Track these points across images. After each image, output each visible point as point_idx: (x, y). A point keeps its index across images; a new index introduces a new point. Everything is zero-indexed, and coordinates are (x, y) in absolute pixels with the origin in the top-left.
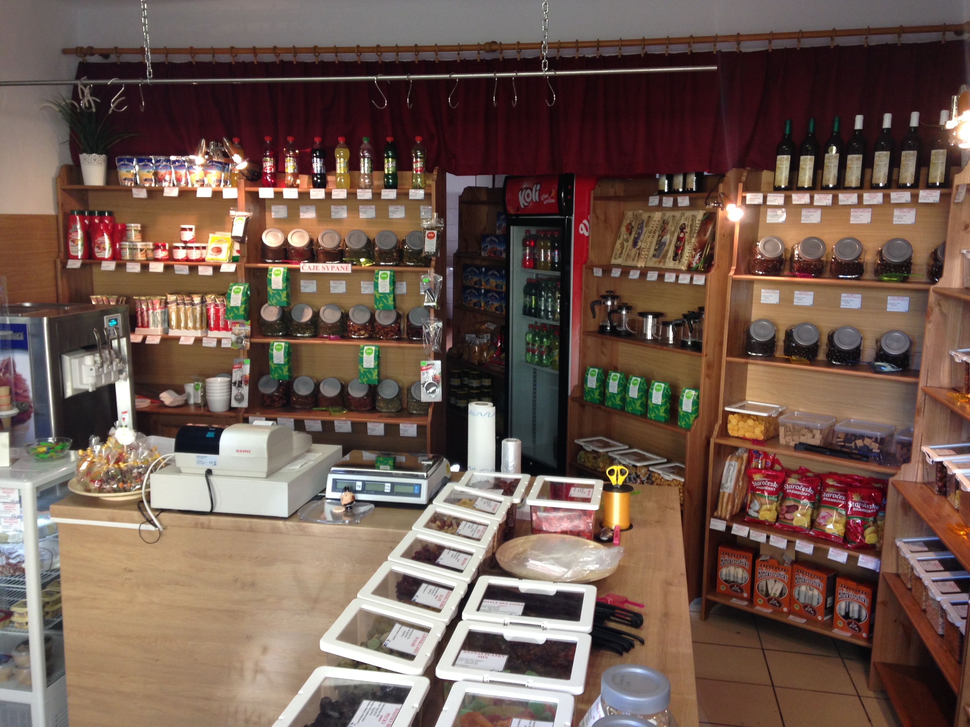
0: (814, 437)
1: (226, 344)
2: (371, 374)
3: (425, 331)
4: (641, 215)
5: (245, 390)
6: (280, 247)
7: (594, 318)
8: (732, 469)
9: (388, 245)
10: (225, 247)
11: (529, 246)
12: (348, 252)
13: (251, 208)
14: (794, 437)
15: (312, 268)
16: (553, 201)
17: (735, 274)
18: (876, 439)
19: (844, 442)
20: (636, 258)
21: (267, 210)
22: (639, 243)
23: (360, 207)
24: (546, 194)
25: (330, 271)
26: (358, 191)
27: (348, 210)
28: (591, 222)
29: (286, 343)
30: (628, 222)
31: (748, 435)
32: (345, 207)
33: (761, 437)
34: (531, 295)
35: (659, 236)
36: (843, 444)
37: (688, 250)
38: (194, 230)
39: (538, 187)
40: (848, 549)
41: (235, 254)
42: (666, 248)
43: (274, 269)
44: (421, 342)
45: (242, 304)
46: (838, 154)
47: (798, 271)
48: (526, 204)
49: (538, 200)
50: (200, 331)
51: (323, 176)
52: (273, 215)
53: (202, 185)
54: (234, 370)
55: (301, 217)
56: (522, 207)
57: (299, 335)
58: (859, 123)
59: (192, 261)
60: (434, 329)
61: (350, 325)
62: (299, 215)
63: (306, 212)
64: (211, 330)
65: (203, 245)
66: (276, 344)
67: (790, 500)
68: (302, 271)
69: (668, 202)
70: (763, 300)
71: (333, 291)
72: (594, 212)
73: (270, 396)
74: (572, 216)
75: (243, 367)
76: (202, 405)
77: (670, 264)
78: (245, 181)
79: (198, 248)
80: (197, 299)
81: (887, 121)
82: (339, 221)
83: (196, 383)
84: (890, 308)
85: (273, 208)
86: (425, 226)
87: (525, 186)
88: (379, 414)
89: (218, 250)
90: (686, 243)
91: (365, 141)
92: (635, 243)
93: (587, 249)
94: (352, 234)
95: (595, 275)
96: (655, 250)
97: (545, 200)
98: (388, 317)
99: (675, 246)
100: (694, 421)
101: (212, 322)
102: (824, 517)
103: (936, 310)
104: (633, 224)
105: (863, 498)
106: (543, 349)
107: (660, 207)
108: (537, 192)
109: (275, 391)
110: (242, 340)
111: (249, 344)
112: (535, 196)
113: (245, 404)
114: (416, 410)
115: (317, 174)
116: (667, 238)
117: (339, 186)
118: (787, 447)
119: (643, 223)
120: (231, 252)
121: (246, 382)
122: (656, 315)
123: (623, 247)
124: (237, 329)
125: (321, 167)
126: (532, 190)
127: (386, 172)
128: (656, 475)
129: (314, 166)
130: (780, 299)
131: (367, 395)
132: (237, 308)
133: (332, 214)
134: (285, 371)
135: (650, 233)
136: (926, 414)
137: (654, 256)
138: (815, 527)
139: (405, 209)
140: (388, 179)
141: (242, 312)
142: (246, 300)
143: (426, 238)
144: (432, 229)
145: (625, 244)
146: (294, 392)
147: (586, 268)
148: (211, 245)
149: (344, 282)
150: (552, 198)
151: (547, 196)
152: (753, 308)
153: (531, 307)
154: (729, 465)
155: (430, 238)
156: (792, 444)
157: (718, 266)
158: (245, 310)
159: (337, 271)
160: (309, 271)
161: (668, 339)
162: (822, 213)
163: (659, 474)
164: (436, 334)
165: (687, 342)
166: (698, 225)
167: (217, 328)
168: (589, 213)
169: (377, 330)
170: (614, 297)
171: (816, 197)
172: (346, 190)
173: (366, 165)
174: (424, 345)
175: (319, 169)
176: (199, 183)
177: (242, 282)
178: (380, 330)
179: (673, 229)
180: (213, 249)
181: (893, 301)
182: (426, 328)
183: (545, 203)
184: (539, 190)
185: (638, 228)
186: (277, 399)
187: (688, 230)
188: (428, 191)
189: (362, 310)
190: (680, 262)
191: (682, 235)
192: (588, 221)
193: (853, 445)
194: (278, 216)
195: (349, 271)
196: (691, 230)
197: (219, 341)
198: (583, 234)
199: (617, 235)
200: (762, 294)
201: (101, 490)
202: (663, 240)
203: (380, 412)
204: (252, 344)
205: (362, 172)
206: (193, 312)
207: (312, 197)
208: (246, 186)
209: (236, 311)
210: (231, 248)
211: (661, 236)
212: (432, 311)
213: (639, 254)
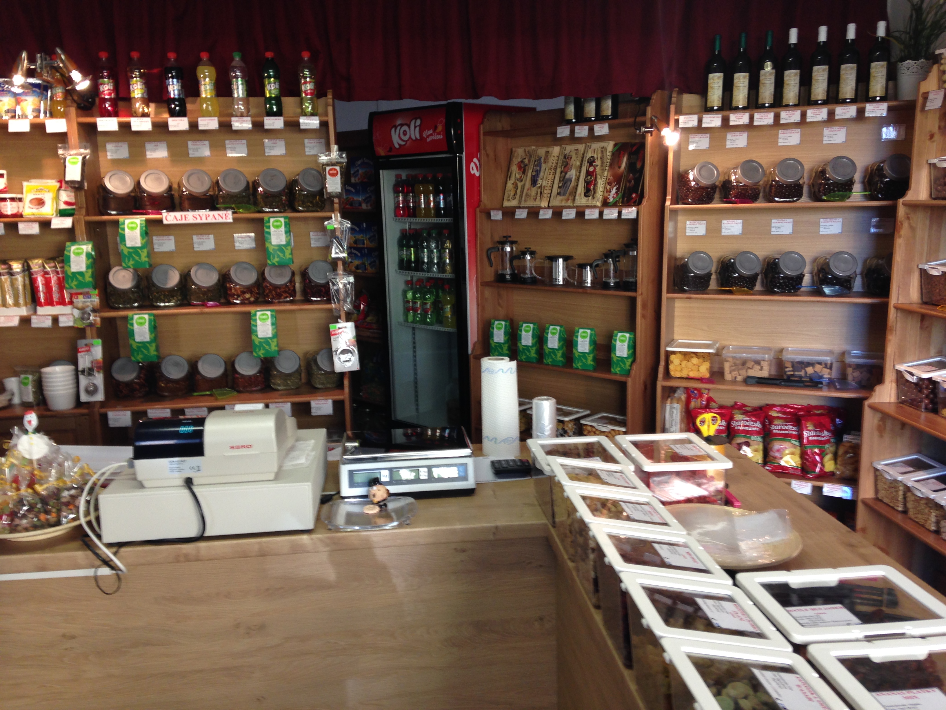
0: (761, 369)
1: (65, 322)
2: (269, 345)
3: (333, 288)
4: (535, 151)
5: (99, 379)
6: (128, 195)
7: (491, 267)
8: (675, 411)
9: (278, 186)
10: (48, 198)
11: (402, 192)
12: (223, 197)
13: (88, 145)
14: (741, 372)
15: (179, 217)
16: (440, 137)
17: (671, 204)
18: (826, 364)
19: (793, 371)
20: (538, 198)
21: (100, 149)
22: (540, 182)
23: (227, 142)
24: (429, 130)
25: (204, 221)
26: (233, 119)
27: (211, 147)
28: (482, 161)
29: (150, 315)
30: (520, 160)
31: (692, 374)
32: (207, 143)
33: (707, 375)
34: (409, 247)
35: (561, 172)
36: (792, 373)
37: (601, 184)
38: (5, 176)
39: (418, 122)
40: (809, 479)
41: (63, 206)
42: (573, 184)
43: (127, 222)
44: (329, 301)
45: (88, 267)
46: (774, 71)
47: (735, 197)
48: (402, 143)
49: (418, 137)
50: (24, 308)
51: (182, 102)
52: (110, 156)
53: (13, 117)
54: (79, 355)
55: (148, 157)
56: (397, 146)
57: (162, 304)
58: (793, 36)
59: (7, 216)
60: (345, 285)
61: (230, 288)
62: (146, 155)
63: (154, 150)
64: (41, 305)
65: (19, 196)
66: (136, 317)
67: (740, 436)
68: (165, 222)
69: (582, 131)
70: (689, 233)
71: (197, 248)
72: (484, 148)
73: (128, 384)
74: (462, 153)
75: (92, 349)
76: (35, 403)
77: (581, 200)
78: (76, 110)
79: (13, 199)
80: (17, 266)
81: (823, 34)
82: (201, 160)
83: (23, 376)
84: (823, 231)
85: (110, 147)
86: (325, 161)
87: (399, 122)
88: (276, 393)
89: (40, 202)
90: (598, 177)
91: (237, 58)
92: (534, 182)
93: (479, 192)
94: (226, 174)
95: (492, 218)
96: (559, 187)
97: (428, 137)
98: (281, 275)
99: (585, 181)
100: (631, 365)
101: (42, 296)
102: (778, 451)
103: (906, 225)
104: (526, 161)
105: (816, 426)
106: (428, 306)
107: (572, 139)
108: (417, 129)
109: (136, 378)
110: (90, 315)
111: (98, 319)
112: (414, 133)
113: (100, 397)
114: (323, 384)
115: (174, 100)
116: (572, 173)
117: (207, 114)
118: (734, 382)
119: (540, 159)
120: (57, 204)
121: (99, 369)
122: (566, 259)
123: (516, 187)
124: (80, 301)
125: (179, 90)
126: (409, 126)
127: (268, 95)
128: (589, 428)
129: (170, 88)
130: (707, 229)
131: (260, 372)
132: (81, 274)
133: (190, 152)
134: (152, 351)
135: (551, 169)
136: (898, 332)
137: (559, 194)
138: (770, 462)
139: (286, 144)
140: (271, 105)
141: (88, 278)
142: (91, 263)
143: (328, 176)
144: (333, 165)
145: (520, 184)
146: (162, 375)
147: (480, 212)
148: (28, 197)
149: (211, 236)
150: (439, 134)
151: (431, 132)
152: (678, 242)
153: (409, 261)
154: (672, 408)
155: (332, 175)
156: (739, 378)
157: (649, 197)
158: (93, 276)
159: (214, 221)
160: (175, 222)
161: (585, 282)
162: (748, 136)
163: (592, 427)
164: (346, 290)
165: (609, 283)
166: (609, 157)
167: (50, 302)
168: (479, 150)
169: (267, 291)
170: (512, 243)
171: (757, 116)
172: (216, 119)
173: (240, 87)
174: (333, 305)
175: (176, 92)
176: (10, 115)
177: (83, 240)
178: (271, 291)
179: (578, 163)
180: (31, 201)
181: (825, 224)
182: (334, 284)
183: (428, 140)
184: (420, 126)
185: (535, 165)
186: (137, 387)
187: (598, 163)
188: (325, 119)
189: (246, 269)
190: (593, 198)
191: (591, 169)
192: (479, 161)
193: (802, 373)
194: (115, 157)
195: (230, 220)
196: (602, 163)
197: (55, 319)
198: (474, 174)
199: (508, 176)
200: (687, 226)
201: (13, 529)
202: (567, 176)
203: (277, 390)
204: (103, 319)
205: (236, 95)
206: (12, 284)
207: (171, 128)
208: (78, 116)
209: (80, 278)
210: (57, 198)
211: (564, 172)
212: (340, 264)
213: (541, 193)
